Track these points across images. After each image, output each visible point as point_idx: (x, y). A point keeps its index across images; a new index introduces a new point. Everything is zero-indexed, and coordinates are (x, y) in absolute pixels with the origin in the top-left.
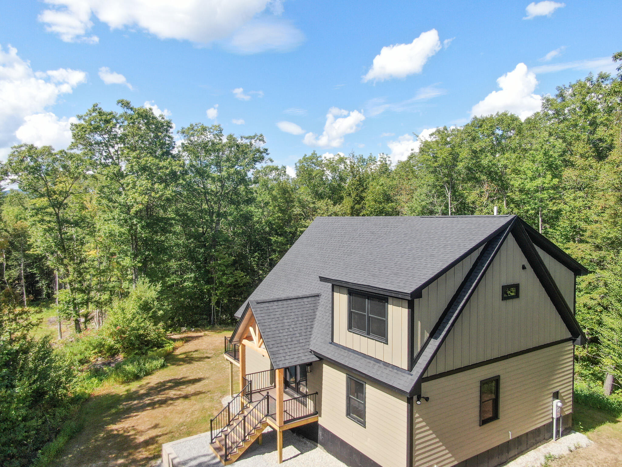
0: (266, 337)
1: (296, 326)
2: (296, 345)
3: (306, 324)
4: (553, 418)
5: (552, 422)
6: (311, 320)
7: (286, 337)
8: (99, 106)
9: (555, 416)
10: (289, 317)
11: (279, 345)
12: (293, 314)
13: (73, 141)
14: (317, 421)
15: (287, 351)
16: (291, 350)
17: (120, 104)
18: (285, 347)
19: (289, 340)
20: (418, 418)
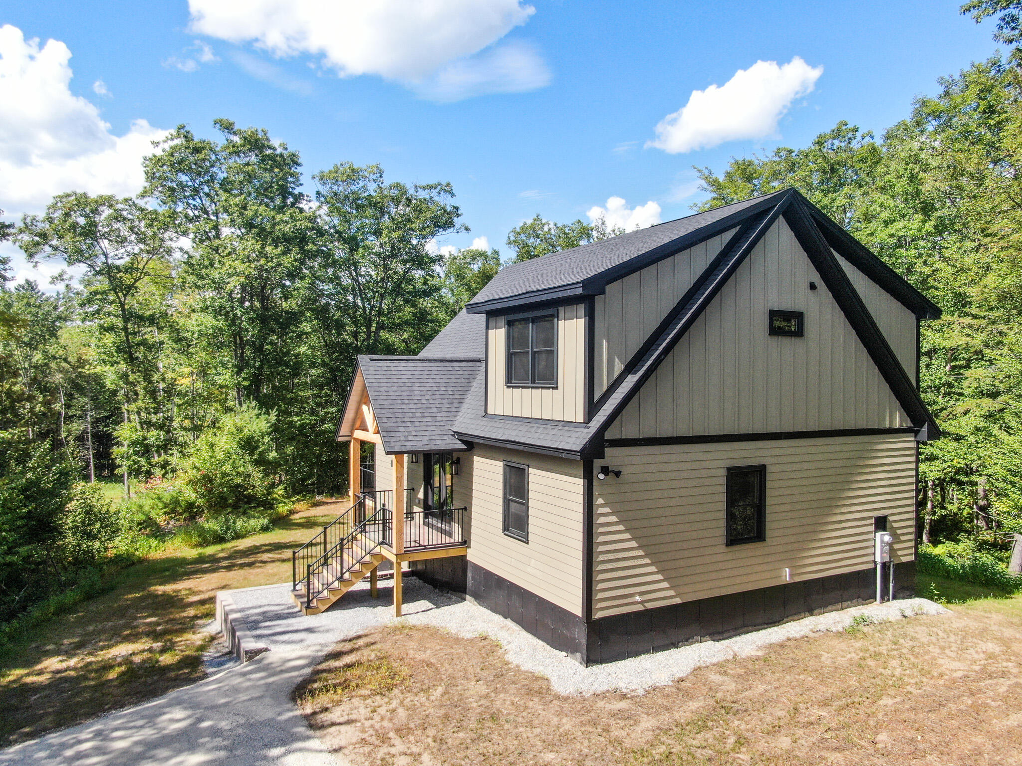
0: (378, 407)
1: (434, 397)
2: (429, 424)
3: (451, 397)
4: (875, 562)
5: (875, 569)
6: (461, 393)
7: (414, 411)
8: (187, 129)
9: (878, 559)
10: (422, 385)
11: (399, 420)
12: (430, 380)
13: (147, 184)
14: (465, 556)
15: (411, 429)
16: (418, 429)
17: (218, 126)
18: (409, 424)
19: (418, 415)
20: (601, 506)
